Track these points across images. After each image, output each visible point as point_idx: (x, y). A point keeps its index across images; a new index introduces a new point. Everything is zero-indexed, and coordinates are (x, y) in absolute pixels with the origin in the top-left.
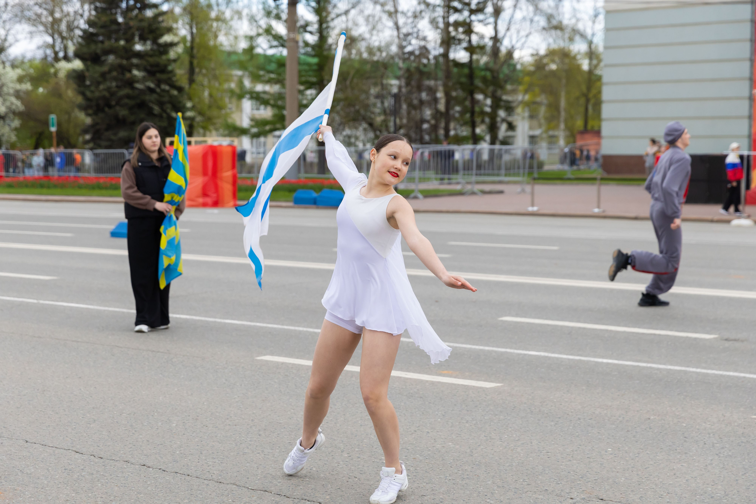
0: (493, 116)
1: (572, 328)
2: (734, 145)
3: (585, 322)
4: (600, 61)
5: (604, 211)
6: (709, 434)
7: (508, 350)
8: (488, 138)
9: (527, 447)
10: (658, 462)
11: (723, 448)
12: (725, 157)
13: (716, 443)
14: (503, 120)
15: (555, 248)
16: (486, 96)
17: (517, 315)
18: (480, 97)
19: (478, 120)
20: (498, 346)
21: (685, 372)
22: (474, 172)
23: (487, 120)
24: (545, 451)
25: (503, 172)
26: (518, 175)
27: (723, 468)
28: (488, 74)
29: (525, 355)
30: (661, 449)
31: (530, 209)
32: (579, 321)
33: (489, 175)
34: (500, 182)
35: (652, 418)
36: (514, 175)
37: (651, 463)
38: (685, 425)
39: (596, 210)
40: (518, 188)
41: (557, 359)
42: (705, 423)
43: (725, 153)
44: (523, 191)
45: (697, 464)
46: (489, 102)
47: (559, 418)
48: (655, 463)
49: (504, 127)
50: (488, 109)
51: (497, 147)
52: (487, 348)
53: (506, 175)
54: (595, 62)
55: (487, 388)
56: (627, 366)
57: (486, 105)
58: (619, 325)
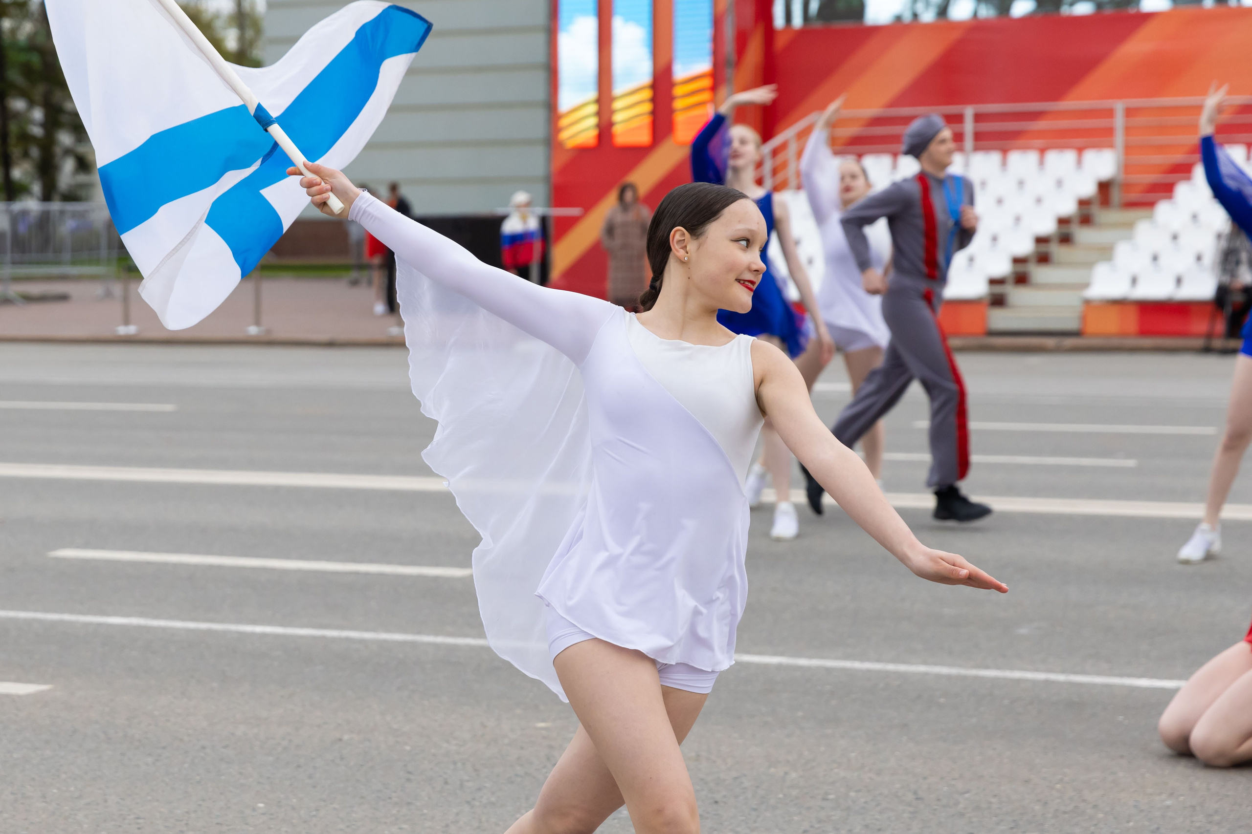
0: (47, 145)
1: (196, 566)
2: (521, 197)
3: (221, 553)
4: (258, 30)
5: (268, 331)
6: (455, 763)
7: (67, 617)
8: (36, 188)
9: (96, 810)
10: (354, 825)
11: (479, 789)
12: (500, 220)
13: (468, 781)
14: (68, 152)
15: (169, 407)
16: (32, 103)
17: (87, 546)
18: (18, 105)
19: (16, 151)
20: (46, 610)
21: (414, 645)
22: (8, 257)
23: (35, 152)
24: (132, 816)
25: (67, 256)
26: (97, 262)
27: (478, 828)
28: (35, 60)
29: (100, 625)
30: (362, 797)
31: (123, 330)
32: (208, 552)
33: (38, 263)
34: (64, 278)
35: (346, 737)
36: (91, 262)
37: (341, 826)
38: (408, 748)
39: (253, 330)
40: (97, 289)
41: (164, 629)
42: (448, 742)
43: (499, 211)
44: (108, 295)
45: (428, 824)
46: (38, 114)
47: (164, 748)
48: (348, 827)
49: (68, 166)
50: (37, 131)
51: (56, 206)
52: (23, 615)
53: (74, 263)
54: (250, 33)
55: (19, 696)
56: (301, 637)
57: (32, 122)
58: (287, 557)
